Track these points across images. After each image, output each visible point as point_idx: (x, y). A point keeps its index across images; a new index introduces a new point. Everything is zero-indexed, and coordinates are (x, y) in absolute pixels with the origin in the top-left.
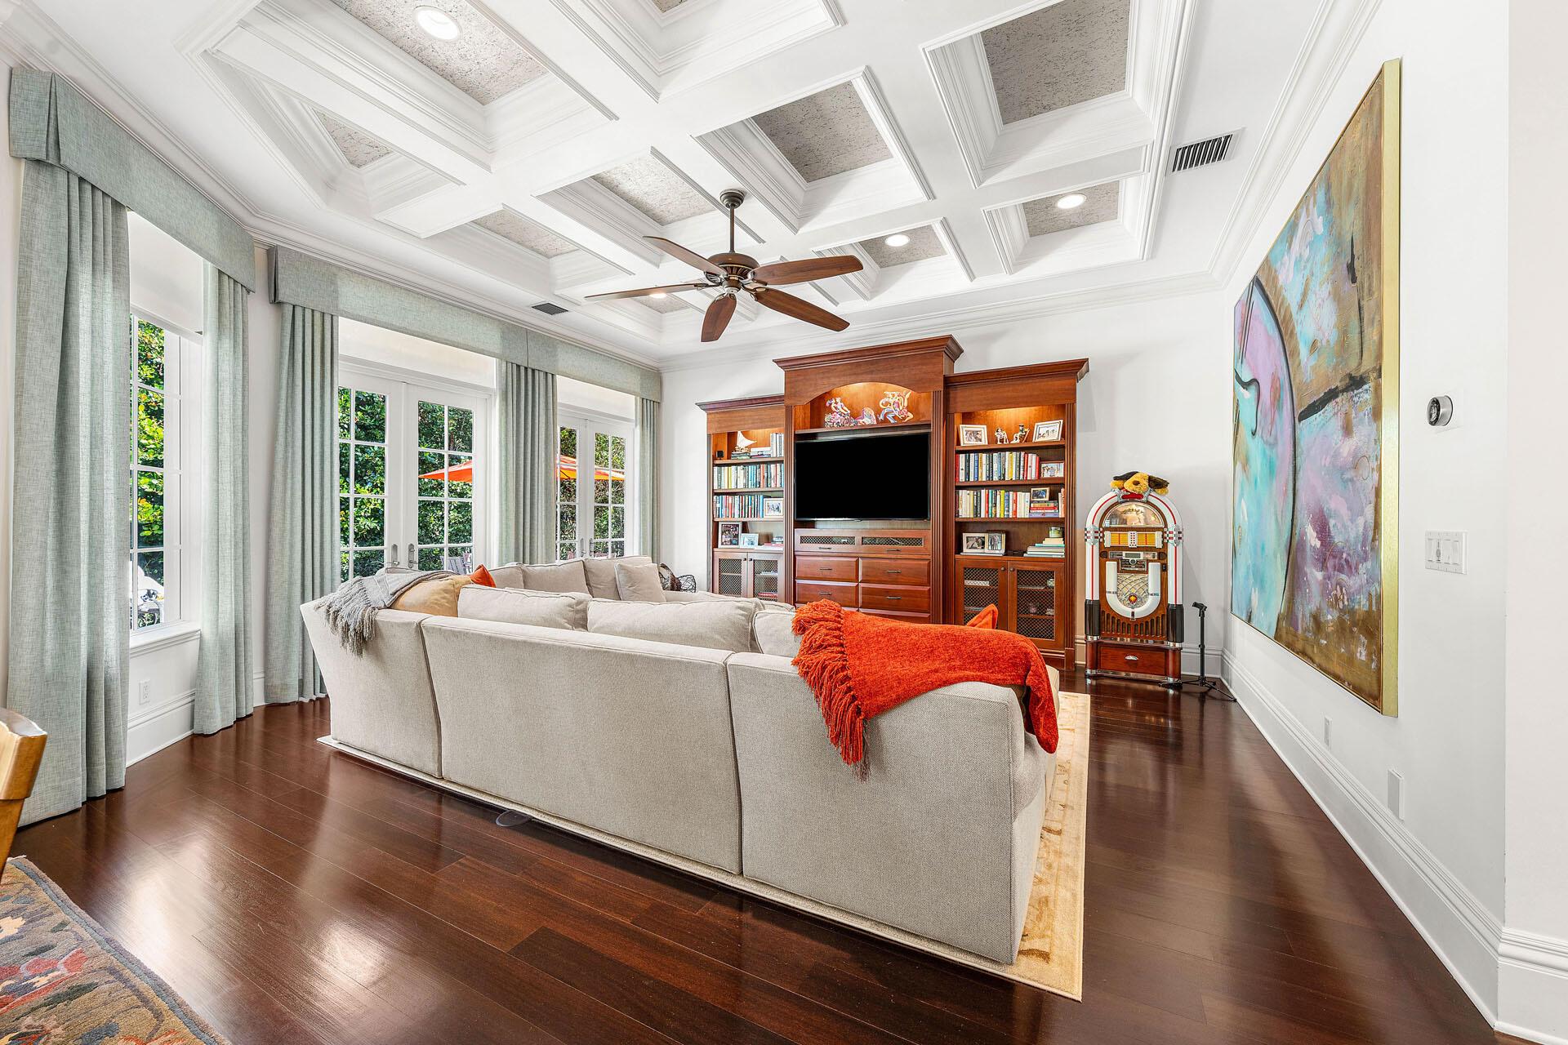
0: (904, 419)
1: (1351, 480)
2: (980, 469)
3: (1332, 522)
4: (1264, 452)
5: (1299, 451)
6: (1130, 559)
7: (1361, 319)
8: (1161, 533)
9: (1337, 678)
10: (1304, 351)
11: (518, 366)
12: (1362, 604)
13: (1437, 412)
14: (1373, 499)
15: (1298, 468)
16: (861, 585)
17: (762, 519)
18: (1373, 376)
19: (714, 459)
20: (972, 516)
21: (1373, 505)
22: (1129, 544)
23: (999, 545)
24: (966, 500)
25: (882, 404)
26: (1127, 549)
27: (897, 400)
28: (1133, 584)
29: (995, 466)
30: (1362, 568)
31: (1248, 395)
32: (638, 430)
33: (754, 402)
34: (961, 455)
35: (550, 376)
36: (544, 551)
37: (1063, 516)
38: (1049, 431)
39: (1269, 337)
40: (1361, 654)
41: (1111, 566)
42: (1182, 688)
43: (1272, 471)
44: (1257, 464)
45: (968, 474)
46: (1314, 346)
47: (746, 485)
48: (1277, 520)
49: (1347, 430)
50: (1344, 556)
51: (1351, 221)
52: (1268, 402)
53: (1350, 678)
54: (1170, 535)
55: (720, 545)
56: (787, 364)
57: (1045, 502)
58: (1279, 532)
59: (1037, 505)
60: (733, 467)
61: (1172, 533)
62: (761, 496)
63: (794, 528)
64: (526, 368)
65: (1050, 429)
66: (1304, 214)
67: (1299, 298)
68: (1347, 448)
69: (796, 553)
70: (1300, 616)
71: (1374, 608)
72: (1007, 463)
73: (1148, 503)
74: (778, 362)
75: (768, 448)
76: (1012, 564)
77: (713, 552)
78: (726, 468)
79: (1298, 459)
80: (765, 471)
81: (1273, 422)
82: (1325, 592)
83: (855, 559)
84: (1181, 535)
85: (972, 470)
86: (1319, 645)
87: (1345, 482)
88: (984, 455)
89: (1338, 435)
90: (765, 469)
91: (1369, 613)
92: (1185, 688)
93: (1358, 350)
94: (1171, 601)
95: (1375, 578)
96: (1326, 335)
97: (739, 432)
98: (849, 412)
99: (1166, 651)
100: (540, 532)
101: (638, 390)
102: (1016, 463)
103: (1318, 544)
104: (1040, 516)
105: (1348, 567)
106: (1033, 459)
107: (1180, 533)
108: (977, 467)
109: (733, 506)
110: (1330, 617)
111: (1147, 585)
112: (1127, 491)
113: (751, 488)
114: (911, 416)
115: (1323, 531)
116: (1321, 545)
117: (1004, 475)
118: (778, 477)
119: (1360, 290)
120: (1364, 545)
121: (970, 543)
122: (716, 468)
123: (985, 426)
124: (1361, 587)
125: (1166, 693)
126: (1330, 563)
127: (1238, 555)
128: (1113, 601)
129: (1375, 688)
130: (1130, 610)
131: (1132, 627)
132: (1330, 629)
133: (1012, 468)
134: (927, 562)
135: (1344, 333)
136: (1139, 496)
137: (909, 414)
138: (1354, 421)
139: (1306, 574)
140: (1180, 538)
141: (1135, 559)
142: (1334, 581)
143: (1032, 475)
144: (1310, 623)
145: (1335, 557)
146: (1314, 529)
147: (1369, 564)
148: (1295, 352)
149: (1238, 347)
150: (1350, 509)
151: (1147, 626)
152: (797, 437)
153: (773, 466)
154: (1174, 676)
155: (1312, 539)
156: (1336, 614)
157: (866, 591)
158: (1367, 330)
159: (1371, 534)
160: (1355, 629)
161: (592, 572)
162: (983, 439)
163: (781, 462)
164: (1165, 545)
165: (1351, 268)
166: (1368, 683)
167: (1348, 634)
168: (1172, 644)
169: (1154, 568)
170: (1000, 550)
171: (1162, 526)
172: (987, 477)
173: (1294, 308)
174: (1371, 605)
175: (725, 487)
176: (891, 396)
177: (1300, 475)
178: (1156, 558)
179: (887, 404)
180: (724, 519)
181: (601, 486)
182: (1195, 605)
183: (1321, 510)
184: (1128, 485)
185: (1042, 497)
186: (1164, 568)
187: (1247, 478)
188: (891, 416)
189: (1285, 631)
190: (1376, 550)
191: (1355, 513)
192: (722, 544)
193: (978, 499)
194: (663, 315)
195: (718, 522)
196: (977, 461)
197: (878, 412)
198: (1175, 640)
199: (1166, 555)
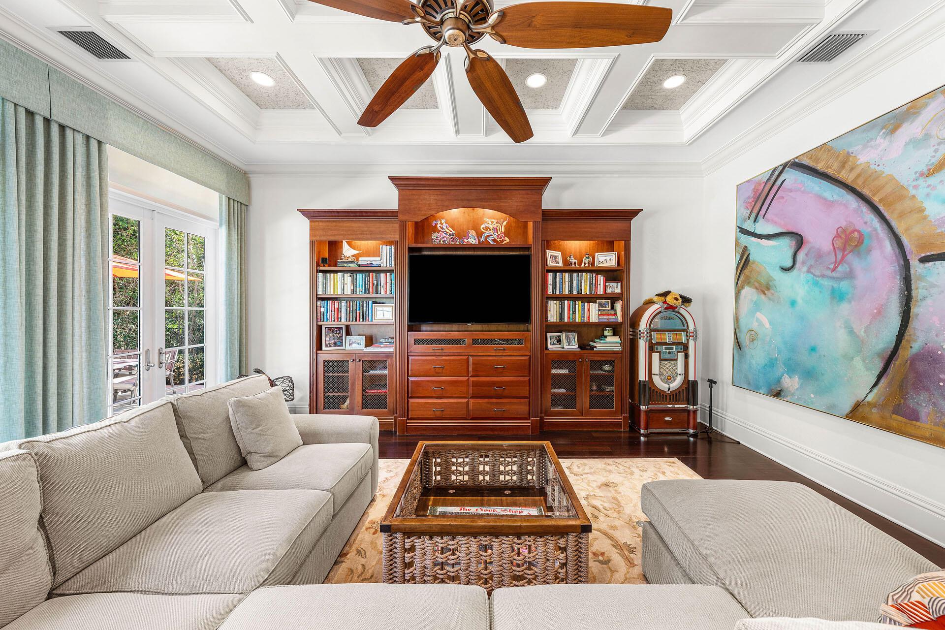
0: (503, 241)
2: (564, 284)
4: (816, 284)
5: (920, 284)
8: (685, 333)
11: (30, 114)
15: (917, 298)
16: (472, 379)
17: (371, 323)
19: (318, 265)
20: (558, 321)
22: (667, 341)
23: (573, 342)
24: (553, 308)
25: (483, 228)
26: (666, 344)
27: (495, 226)
28: (669, 368)
29: (575, 283)
31: (773, 244)
32: (223, 231)
33: (364, 214)
34: (549, 274)
35: (94, 145)
36: (85, 375)
37: (621, 321)
38: (607, 259)
41: (656, 356)
42: (698, 436)
43: (837, 295)
44: (794, 289)
45: (554, 288)
47: (354, 291)
48: (851, 333)
52: (827, 248)
54: (691, 334)
55: (324, 348)
56: (402, 183)
57: (608, 310)
59: (603, 313)
60: (340, 275)
61: (692, 332)
62: (370, 302)
63: (408, 331)
64: (47, 121)
65: (608, 258)
67: (922, 168)
69: (410, 354)
70: (926, 411)
72: (583, 281)
74: (393, 179)
75: (378, 259)
76: (587, 356)
77: (317, 354)
78: (332, 274)
79: (920, 291)
80: (374, 279)
81: (840, 262)
83: (465, 358)
84: (696, 334)
85: (558, 286)
88: (567, 275)
90: (374, 277)
92: (700, 435)
94: (691, 378)
97: (344, 241)
98: (454, 232)
99: (689, 411)
100: (77, 349)
101: (223, 187)
102: (590, 281)
104: (605, 321)
106: (601, 278)
107: (696, 332)
108: (562, 283)
109: (339, 310)
111: (677, 368)
113: (359, 293)
114: (507, 240)
117: (581, 290)
118: (388, 285)
121: (552, 340)
122: (320, 275)
123: (560, 253)
125: (688, 441)
127: (746, 349)
128: (657, 380)
130: (667, 386)
131: (668, 397)
133: (586, 285)
134: (527, 358)
137: (506, 238)
140: (696, 336)
141: (671, 351)
143: (600, 291)
149: (746, 212)
151: (676, 395)
152: (411, 250)
153: (382, 275)
154: (693, 428)
157: (476, 384)
161: (189, 418)
162: (560, 263)
163: (391, 271)
164: (688, 341)
168: (692, 407)
169: (680, 359)
170: (574, 346)
172: (569, 291)
173: (903, 177)
175: (330, 292)
176: (490, 223)
178: (682, 350)
179: (487, 228)
180: (329, 322)
181: (172, 286)
182: (707, 380)
185: (606, 307)
186: (687, 356)
187: (771, 299)
188: (490, 238)
189: (876, 416)
192: (326, 346)
193: (563, 307)
194: (264, 110)
195: (321, 326)
196: (561, 279)
197: (480, 234)
198: (693, 404)
199: (688, 348)
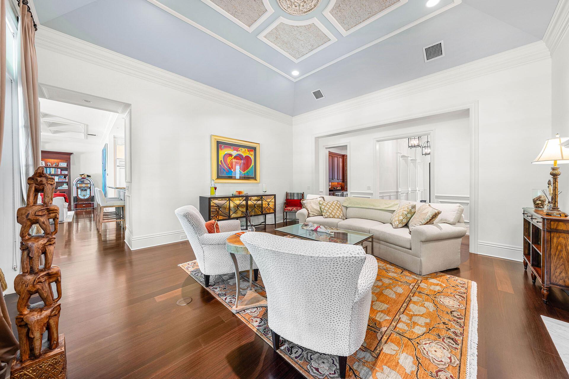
6: (83, 189)
37: (67, 181)
38: (63, 165)
41: (79, 190)
57: (63, 178)
59: (60, 179)
73: (87, 179)
94: (92, 195)
102: (54, 170)
106: (59, 170)
117: (51, 172)
131: (84, 200)
136: (85, 178)
143: (59, 173)
151: (87, 200)
162: (43, 164)
164: (90, 186)
169: (88, 190)
171: (90, 183)
178: (89, 188)
184: (83, 176)
186: (90, 190)
198: (92, 202)
199: (91, 188)
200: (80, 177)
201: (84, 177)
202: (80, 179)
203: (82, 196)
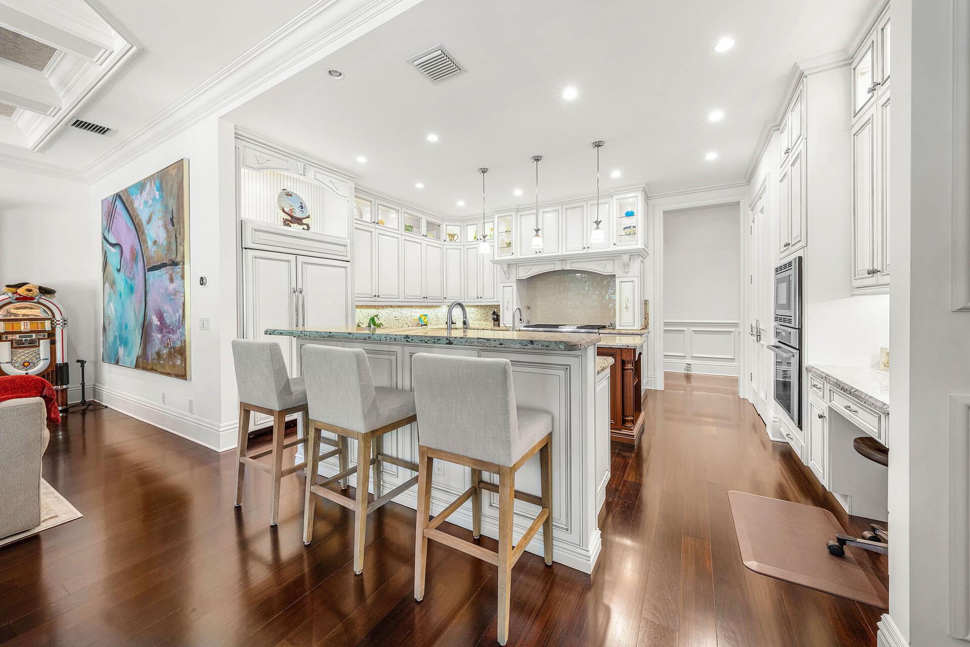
1: (173, 299)
3: (165, 315)
4: (126, 282)
5: (147, 284)
6: (24, 339)
7: (176, 242)
8: (50, 321)
9: (168, 374)
10: (150, 243)
12: (178, 344)
13: (202, 281)
14: (182, 307)
15: (147, 292)
18: (181, 263)
21: (182, 309)
22: (22, 329)
26: (20, 332)
28: (27, 355)
30: (178, 332)
31: (114, 251)
39: (129, 229)
40: (178, 362)
41: (5, 345)
42: (68, 411)
43: (131, 289)
44: (121, 285)
46: (155, 242)
48: (135, 313)
49: (172, 280)
50: (171, 327)
51: (172, 204)
52: (129, 258)
53: (174, 373)
54: (58, 323)
58: (137, 319)
61: (59, 321)
66: (149, 184)
67: (147, 219)
68: (171, 287)
70: (150, 354)
71: (183, 345)
73: (39, 303)
79: (148, 288)
81: (132, 268)
82: (162, 342)
84: (66, 322)
86: (160, 364)
87: (170, 299)
89: (167, 282)
91: (181, 347)
92: (71, 410)
93: (175, 252)
94: (59, 361)
95: (183, 334)
96: (161, 240)
99: (57, 391)
103: (159, 323)
105: (173, 331)
107: (65, 321)
110: (165, 352)
111: (39, 354)
112: (20, 295)
115: (161, 318)
116: (160, 323)
119: (176, 230)
120: (179, 323)
124: (178, 338)
126: (164, 331)
127: (107, 331)
128: (8, 368)
129: (184, 372)
130: (25, 372)
132: (165, 357)
135: (169, 244)
136: (32, 299)
138: (174, 278)
139: (152, 336)
140: (65, 324)
141: (28, 339)
142: (166, 337)
144: (155, 356)
145: (167, 328)
146: (157, 317)
147: (181, 330)
148: (145, 242)
149: (105, 223)
150: (173, 310)
154: (62, 405)
155: (156, 321)
156: (168, 350)
158: (179, 247)
159: (181, 319)
160: (176, 354)
164: (53, 329)
165: (172, 220)
166: (181, 372)
167: (173, 357)
168: (60, 387)
169: (44, 345)
171: (51, 317)
173: (144, 223)
174: (182, 344)
177: (149, 294)
178: (46, 337)
182: (78, 361)
183: (160, 310)
184: (22, 291)
186: (53, 343)
187: (114, 292)
189: (141, 362)
190: (183, 325)
191: (175, 311)
198: (62, 384)
199: (54, 335)
200: (10, 294)
201: (30, 294)
202: (9, 300)
203: (18, 368)
